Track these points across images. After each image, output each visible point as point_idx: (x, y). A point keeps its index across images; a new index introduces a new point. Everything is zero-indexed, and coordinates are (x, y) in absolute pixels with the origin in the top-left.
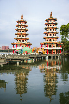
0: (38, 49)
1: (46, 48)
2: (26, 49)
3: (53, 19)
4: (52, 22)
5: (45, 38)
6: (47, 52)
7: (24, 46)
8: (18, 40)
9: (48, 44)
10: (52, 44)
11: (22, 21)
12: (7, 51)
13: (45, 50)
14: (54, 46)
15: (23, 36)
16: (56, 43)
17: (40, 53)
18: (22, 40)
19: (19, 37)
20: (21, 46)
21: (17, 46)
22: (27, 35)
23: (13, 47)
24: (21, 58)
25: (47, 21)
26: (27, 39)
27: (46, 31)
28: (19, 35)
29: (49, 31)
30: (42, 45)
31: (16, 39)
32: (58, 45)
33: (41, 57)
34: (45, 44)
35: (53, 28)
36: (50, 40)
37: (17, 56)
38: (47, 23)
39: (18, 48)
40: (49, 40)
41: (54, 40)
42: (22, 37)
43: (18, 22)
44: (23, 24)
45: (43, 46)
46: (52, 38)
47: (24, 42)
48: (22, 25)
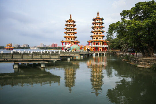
0: (85, 46)
1: (93, 46)
2: (75, 46)
3: (99, 19)
4: (99, 21)
5: (92, 37)
6: (93, 50)
7: (73, 43)
8: (67, 38)
9: (94, 42)
10: (99, 42)
11: (70, 21)
12: (56, 48)
13: (92, 47)
14: (100, 44)
15: (72, 35)
16: (102, 41)
17: (88, 50)
18: (70, 38)
19: (68, 36)
20: (70, 44)
21: (66, 44)
22: (75, 33)
23: (63, 45)
24: (72, 55)
25: (94, 20)
26: (76, 37)
27: (93, 30)
28: (68, 34)
29: (96, 30)
30: (89, 42)
31: (65, 37)
32: (104, 43)
33: (89, 54)
34: (92, 42)
35: (99, 27)
36: (97, 38)
37: (68, 52)
38: (94, 22)
39: (68, 45)
40: (95, 38)
41: (100, 38)
42: (70, 35)
43: (67, 22)
44: (72, 23)
45: (90, 44)
46: (99, 36)
47: (73, 40)
48: (71, 25)
